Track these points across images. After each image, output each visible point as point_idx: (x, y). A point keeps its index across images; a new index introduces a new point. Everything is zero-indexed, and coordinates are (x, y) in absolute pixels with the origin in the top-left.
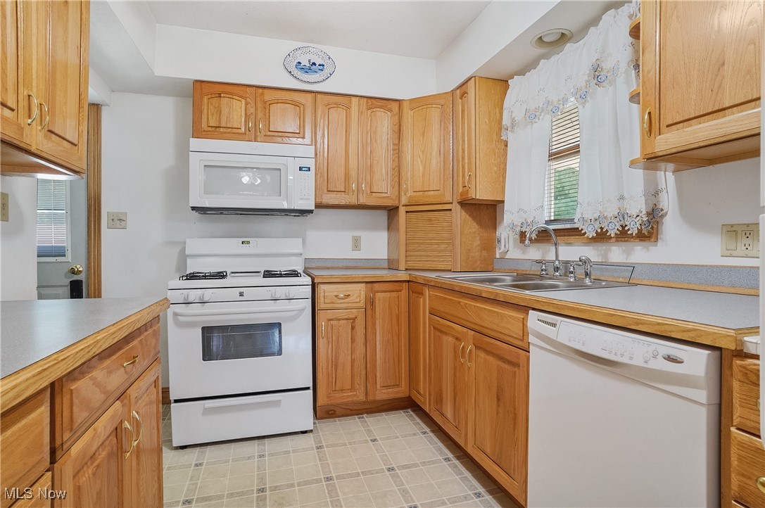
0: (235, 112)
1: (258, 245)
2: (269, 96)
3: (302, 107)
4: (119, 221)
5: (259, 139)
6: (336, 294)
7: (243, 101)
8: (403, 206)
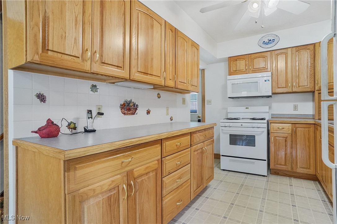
0: (241, 64)
1: (251, 109)
2: (253, 56)
3: (266, 58)
4: (210, 102)
5: (250, 72)
6: (278, 127)
7: (244, 60)
8: (317, 91)
